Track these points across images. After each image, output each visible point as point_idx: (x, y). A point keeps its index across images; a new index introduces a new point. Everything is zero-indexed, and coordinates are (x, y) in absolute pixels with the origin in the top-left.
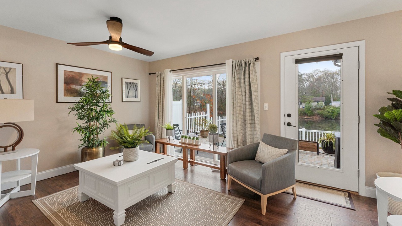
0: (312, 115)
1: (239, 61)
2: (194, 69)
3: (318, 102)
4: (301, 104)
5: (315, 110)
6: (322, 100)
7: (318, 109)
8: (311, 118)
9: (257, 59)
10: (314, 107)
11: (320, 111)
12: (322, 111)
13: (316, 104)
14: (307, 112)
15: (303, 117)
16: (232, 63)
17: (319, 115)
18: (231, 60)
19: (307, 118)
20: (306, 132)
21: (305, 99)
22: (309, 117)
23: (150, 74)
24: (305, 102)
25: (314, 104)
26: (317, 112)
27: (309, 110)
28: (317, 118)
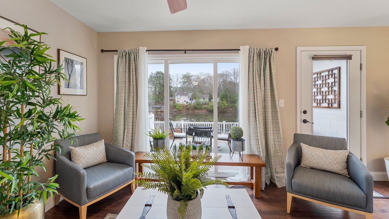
0: (201, 109)
1: (258, 49)
2: (185, 52)
3: (204, 99)
4: (193, 100)
5: (203, 105)
6: (207, 97)
7: (204, 104)
8: (200, 111)
9: (277, 49)
10: (202, 103)
11: (206, 106)
12: (207, 105)
13: (203, 100)
14: (197, 107)
15: (195, 111)
16: (249, 50)
17: (205, 109)
18: (247, 47)
19: (197, 112)
20: (226, 125)
21: (195, 96)
22: (199, 110)
23: (102, 51)
24: (195, 99)
25: (202, 100)
26: (204, 106)
27: (199, 105)
28: (204, 111)
